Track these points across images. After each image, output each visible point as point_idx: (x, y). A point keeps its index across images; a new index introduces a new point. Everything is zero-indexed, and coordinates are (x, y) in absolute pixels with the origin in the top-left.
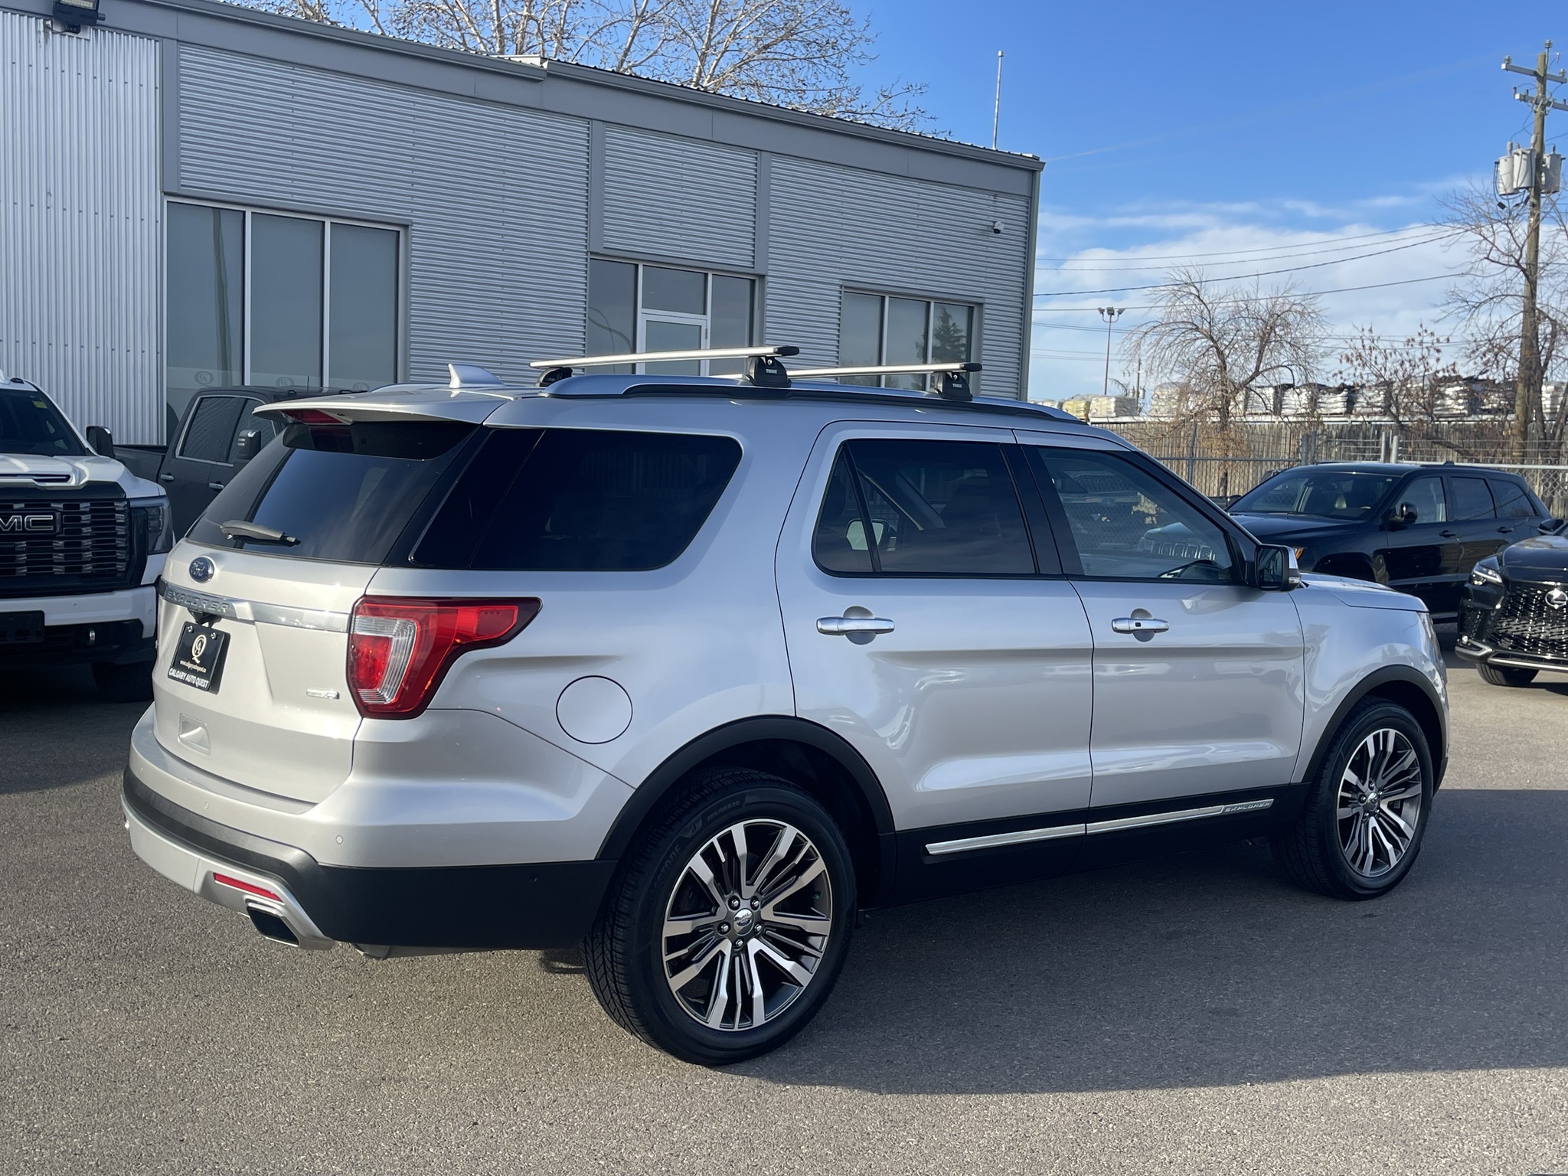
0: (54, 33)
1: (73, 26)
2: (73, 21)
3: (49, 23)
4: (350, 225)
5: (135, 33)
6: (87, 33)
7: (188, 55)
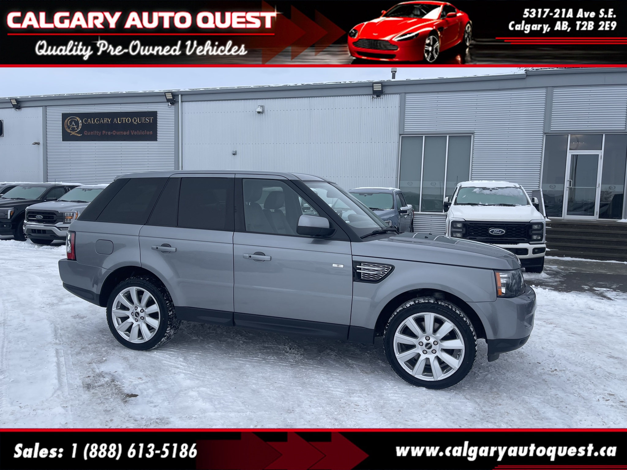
0: (375, 98)
1: (379, 95)
2: (378, 94)
3: (373, 96)
4: (454, 137)
5: (394, 94)
6: (382, 97)
7: (408, 96)
